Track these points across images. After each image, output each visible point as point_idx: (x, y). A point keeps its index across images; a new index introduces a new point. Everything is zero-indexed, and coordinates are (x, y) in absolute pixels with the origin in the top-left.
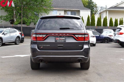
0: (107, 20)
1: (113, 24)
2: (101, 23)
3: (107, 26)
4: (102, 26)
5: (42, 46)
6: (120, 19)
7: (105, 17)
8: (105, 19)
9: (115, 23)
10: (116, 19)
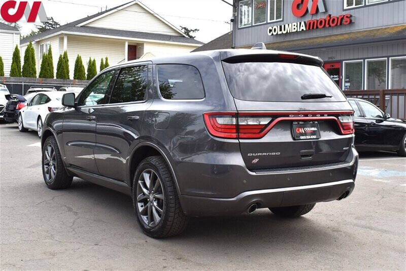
0: (68, 61)
1: (85, 74)
2: (53, 68)
3: (69, 78)
4: (55, 78)
5: (257, 157)
6: (102, 60)
7: (63, 54)
8: (64, 58)
9: (89, 70)
10: (92, 60)
